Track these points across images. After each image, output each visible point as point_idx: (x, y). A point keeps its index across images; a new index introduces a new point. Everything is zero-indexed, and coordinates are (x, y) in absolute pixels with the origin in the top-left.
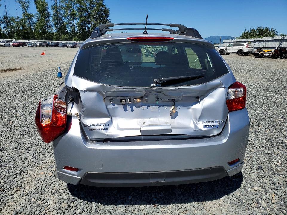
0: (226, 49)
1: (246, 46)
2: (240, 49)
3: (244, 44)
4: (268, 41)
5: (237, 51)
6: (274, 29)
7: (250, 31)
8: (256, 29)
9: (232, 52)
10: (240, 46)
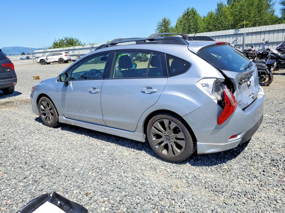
0: (47, 59)
1: (65, 54)
2: (60, 58)
3: (62, 53)
4: (80, 49)
5: (57, 60)
6: (77, 39)
7: (59, 41)
8: (64, 39)
9: (53, 62)
10: (59, 55)
